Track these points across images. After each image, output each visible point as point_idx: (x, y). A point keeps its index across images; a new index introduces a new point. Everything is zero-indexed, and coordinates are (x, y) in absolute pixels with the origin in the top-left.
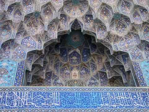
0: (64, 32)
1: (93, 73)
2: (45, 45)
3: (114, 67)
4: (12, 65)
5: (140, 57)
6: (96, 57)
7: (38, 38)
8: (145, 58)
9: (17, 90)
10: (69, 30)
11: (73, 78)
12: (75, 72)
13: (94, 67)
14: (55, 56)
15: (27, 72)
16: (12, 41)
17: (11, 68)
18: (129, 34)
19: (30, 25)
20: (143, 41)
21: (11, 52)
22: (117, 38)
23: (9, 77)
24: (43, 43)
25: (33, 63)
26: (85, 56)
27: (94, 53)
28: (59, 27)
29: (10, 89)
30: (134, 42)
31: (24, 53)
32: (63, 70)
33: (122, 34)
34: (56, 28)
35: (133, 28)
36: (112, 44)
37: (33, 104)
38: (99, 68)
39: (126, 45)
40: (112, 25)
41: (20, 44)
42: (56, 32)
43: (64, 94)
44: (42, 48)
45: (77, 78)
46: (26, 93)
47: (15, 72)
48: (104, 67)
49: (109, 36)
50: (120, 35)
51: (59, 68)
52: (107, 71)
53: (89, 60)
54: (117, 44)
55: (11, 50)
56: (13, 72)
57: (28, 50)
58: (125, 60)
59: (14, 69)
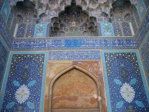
0: (68, 6)
1: (82, 24)
2: (59, 13)
3: (90, 23)
4: (44, 26)
5: (102, 20)
6: (83, 16)
7: (56, 10)
8: (104, 20)
9: (47, 39)
10: (70, 5)
11: (73, 26)
12: (74, 22)
13: (82, 21)
14: (64, 16)
15: (51, 28)
16: (44, 13)
17: (44, 27)
18: (97, 8)
19: (51, 4)
20: (103, 12)
21: (44, 19)
22: (92, 10)
23: (44, 32)
24: (58, 13)
25: (54, 22)
26: (78, 15)
27: (82, 14)
28: (65, 4)
29: (44, 39)
30: (99, 12)
31: (50, 19)
32: (68, 22)
33: (94, 7)
34: (64, 4)
35: (100, 5)
36: (90, 12)
37: (54, 46)
38: (84, 22)
39: (96, 13)
40: (90, 2)
41: (47, 14)
42: (64, 6)
43: (67, 41)
44: (58, 16)
45: (75, 26)
46: (51, 40)
47: (46, 29)
48: (86, 21)
49: (88, 9)
50: (93, 8)
51: (67, 21)
52: (88, 24)
53: (80, 17)
54: (92, 12)
55: (44, 18)
56: (45, 30)
57: (51, 17)
58: (95, 20)
59: (45, 28)
